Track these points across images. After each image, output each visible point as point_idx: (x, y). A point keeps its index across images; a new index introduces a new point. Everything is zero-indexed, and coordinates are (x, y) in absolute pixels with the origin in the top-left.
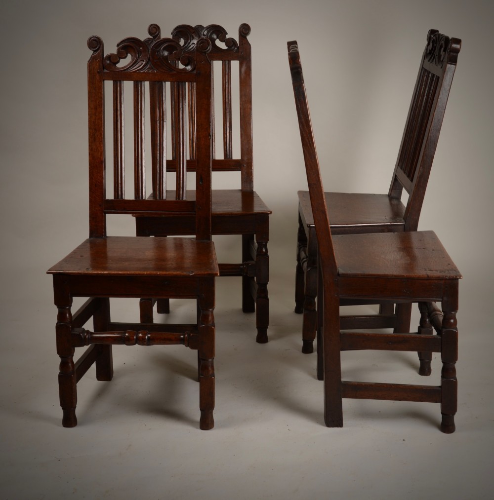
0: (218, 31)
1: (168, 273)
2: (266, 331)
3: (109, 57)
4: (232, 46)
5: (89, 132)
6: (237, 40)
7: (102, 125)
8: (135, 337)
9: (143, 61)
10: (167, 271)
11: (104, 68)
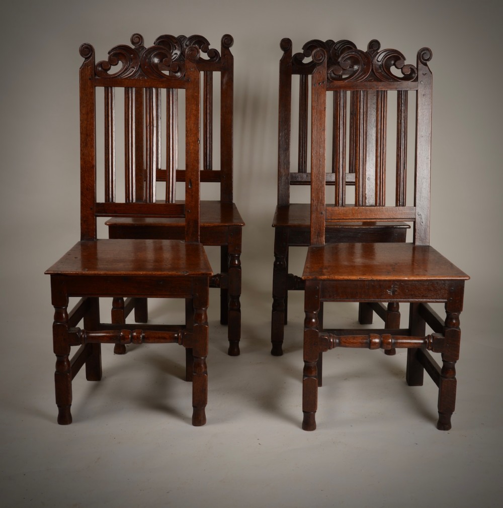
0: (200, 41)
1: (163, 273)
2: (238, 343)
3: (101, 64)
4: (214, 57)
5: (81, 137)
6: (219, 51)
7: (93, 130)
8: (130, 336)
9: (134, 68)
10: (161, 271)
11: (95, 75)
